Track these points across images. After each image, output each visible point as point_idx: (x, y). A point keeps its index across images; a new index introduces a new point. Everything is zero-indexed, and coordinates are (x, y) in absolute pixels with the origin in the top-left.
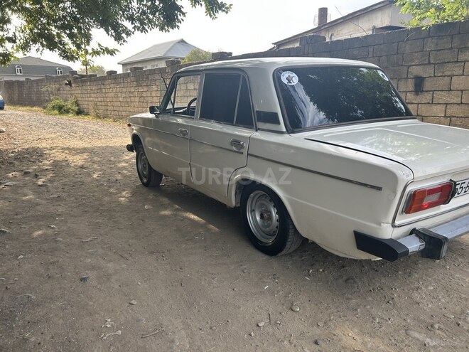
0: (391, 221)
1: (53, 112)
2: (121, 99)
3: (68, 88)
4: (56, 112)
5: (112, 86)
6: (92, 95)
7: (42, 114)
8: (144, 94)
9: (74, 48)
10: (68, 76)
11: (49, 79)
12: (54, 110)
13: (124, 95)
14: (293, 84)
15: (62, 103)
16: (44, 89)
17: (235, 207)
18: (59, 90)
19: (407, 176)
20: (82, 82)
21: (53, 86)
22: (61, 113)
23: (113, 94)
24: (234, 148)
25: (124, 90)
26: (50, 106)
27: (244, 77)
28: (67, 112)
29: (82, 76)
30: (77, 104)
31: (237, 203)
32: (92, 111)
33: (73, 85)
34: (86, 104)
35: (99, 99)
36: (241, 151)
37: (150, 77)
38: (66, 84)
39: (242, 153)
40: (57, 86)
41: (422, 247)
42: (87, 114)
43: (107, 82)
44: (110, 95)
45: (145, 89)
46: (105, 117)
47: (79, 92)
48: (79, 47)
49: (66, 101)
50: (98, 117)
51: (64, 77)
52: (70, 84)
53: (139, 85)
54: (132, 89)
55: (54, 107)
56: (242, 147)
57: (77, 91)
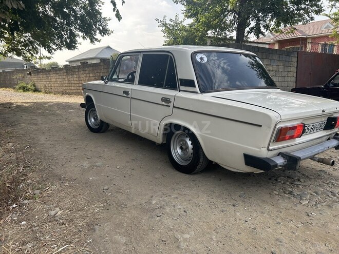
0: (267, 147)
1: (19, 91)
2: (59, 82)
3: (29, 76)
4: (22, 90)
5: (54, 75)
6: (43, 80)
7: (13, 92)
8: (70, 79)
9: (30, 55)
10: (29, 69)
11: (18, 71)
12: (20, 89)
13: (60, 80)
14: (204, 62)
15: (25, 85)
16: (15, 77)
17: (162, 143)
18: (23, 77)
19: (277, 118)
20: (38, 73)
21: (20, 75)
22: (24, 91)
23: (54, 80)
24: (164, 103)
25: (60, 77)
26: (17, 87)
27: (171, 57)
28: (28, 90)
29: (38, 69)
30: (34, 85)
31: (163, 141)
32: (43, 90)
33: (32, 75)
34: (40, 85)
35: (47, 83)
36: (169, 105)
37: (73, 70)
38: (28, 74)
39: (170, 106)
40: (23, 75)
41: (285, 163)
42: (40, 92)
43: (51, 73)
44: (53, 80)
45: (71, 76)
46: (50, 93)
47: (36, 78)
48: (32, 55)
49: (27, 84)
50: (46, 93)
51: (27, 70)
52: (30, 74)
53: (68, 75)
54: (64, 77)
55: (20, 87)
56: (170, 102)
57: (34, 78)
